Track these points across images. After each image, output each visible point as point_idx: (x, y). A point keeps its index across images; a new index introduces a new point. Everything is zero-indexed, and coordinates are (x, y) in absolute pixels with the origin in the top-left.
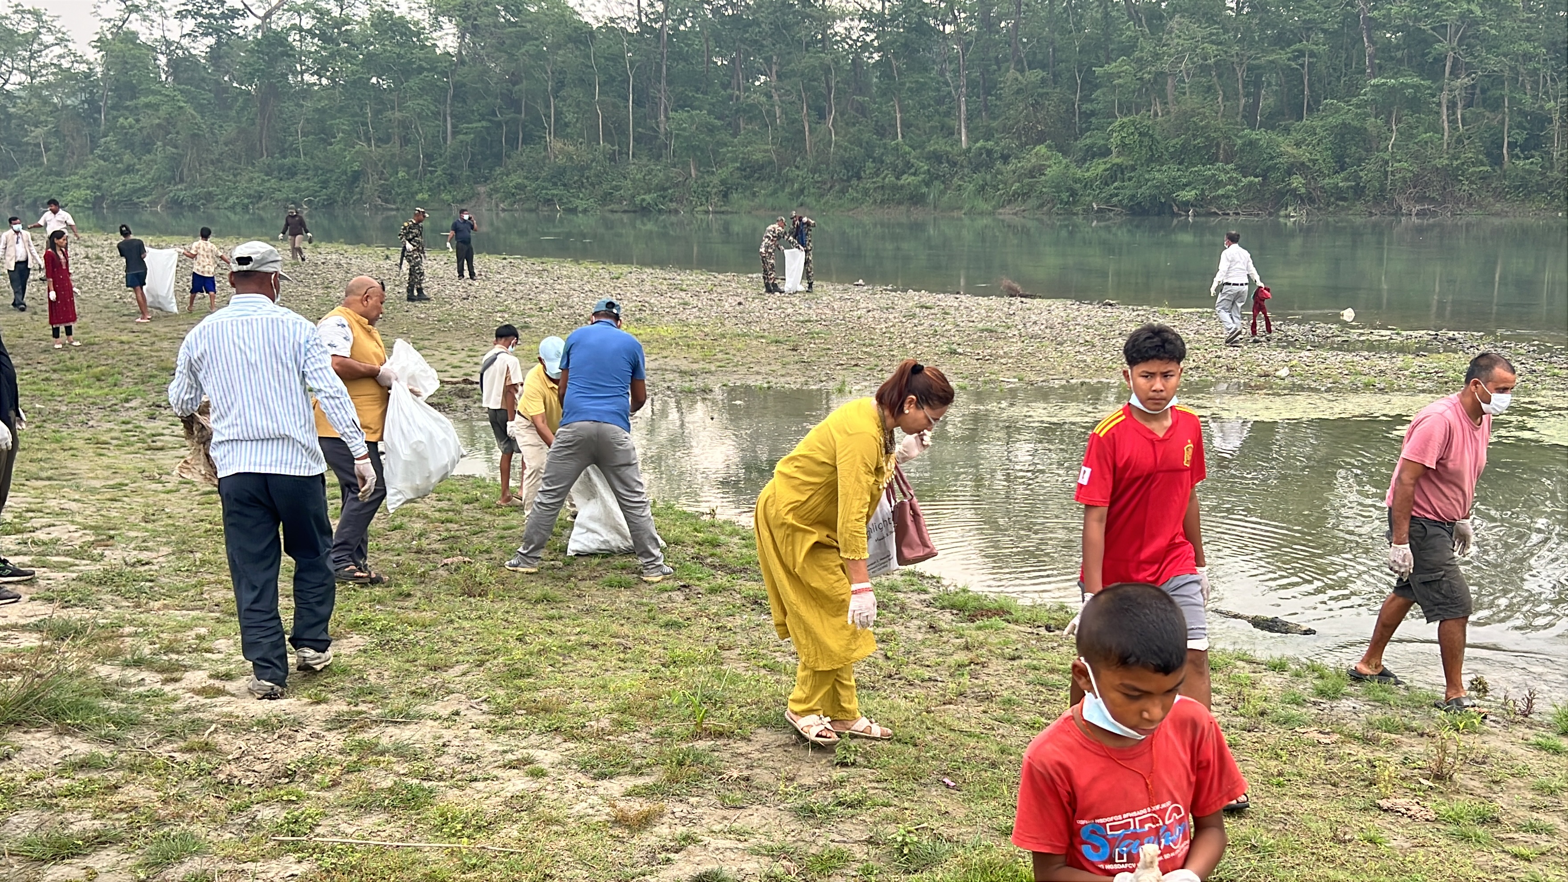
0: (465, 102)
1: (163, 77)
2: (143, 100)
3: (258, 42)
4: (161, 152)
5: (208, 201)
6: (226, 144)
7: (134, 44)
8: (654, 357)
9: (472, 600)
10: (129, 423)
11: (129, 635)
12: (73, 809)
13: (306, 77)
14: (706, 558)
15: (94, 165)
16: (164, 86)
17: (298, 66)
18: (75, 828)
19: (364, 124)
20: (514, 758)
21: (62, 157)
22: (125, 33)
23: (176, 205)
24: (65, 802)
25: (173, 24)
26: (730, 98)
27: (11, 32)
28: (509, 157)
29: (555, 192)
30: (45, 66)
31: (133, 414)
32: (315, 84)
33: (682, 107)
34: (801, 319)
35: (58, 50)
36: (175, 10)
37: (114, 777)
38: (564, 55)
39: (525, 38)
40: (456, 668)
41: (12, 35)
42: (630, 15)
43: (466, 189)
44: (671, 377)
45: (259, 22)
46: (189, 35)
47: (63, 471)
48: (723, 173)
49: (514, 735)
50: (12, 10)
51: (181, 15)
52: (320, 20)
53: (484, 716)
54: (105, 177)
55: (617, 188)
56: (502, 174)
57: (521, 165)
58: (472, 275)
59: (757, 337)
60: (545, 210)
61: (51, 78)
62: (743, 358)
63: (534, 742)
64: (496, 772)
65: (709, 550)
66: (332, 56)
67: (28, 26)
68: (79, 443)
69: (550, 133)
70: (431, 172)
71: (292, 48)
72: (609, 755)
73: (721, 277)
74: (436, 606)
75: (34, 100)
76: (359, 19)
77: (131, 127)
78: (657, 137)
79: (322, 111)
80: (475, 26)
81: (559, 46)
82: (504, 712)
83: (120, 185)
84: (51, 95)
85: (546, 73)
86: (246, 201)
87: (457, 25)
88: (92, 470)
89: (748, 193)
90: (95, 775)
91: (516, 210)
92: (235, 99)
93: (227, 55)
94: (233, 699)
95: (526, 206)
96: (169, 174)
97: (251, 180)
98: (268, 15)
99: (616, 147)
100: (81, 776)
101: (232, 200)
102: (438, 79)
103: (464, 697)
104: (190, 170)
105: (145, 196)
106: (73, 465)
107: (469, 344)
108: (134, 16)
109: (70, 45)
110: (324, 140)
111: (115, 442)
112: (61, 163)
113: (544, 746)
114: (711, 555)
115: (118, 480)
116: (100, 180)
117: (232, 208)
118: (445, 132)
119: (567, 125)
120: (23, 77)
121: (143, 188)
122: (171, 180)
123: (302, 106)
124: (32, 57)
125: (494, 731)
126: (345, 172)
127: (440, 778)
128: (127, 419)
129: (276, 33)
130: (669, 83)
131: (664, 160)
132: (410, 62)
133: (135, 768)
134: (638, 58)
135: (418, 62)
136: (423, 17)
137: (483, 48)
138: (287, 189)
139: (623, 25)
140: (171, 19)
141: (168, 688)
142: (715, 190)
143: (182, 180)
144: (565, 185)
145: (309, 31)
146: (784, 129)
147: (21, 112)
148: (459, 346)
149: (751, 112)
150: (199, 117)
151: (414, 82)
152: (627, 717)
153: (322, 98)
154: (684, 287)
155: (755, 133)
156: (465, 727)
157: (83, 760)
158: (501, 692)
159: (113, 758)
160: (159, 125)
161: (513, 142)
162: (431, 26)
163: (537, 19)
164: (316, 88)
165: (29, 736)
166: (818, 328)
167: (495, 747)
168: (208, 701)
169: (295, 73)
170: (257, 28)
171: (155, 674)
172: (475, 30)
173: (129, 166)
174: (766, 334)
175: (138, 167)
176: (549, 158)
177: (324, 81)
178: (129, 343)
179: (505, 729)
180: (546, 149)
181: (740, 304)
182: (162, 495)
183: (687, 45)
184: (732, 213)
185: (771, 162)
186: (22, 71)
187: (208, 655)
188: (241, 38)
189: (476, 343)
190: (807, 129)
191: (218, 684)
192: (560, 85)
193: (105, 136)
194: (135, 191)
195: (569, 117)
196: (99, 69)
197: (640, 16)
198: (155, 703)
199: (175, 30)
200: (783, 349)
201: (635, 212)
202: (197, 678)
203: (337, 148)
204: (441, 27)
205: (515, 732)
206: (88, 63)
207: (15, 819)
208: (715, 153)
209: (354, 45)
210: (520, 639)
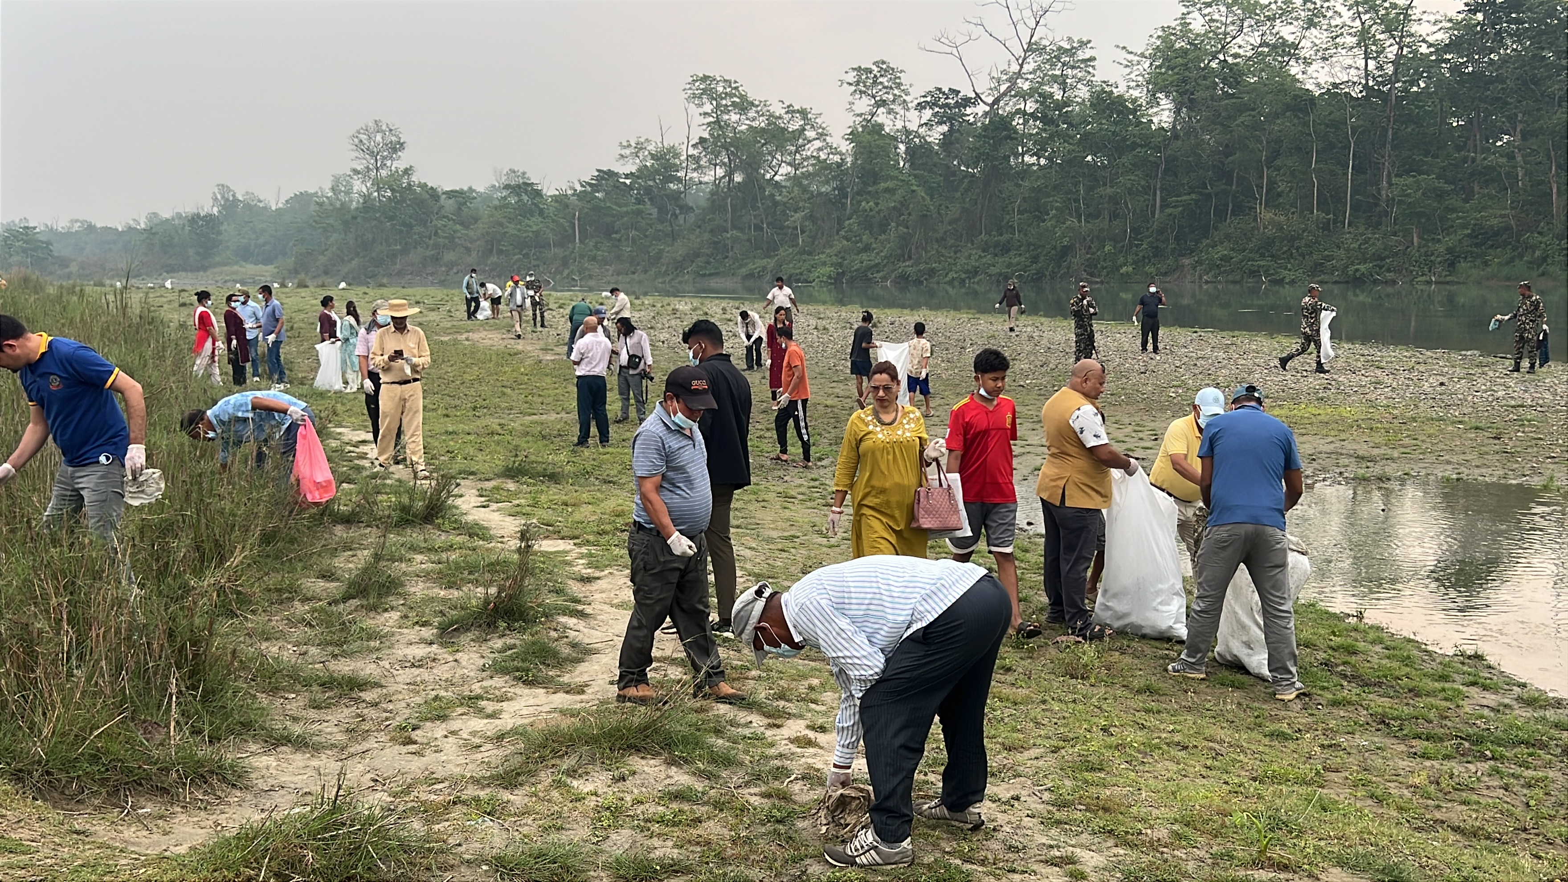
0: (1176, 176)
1: (902, 164)
2: (883, 185)
3: (985, 128)
4: (894, 232)
5: (930, 276)
6: (950, 223)
7: (880, 134)
8: (1330, 439)
9: (1074, 681)
10: (816, 480)
11: (754, 679)
12: (659, 835)
13: (1027, 158)
14: (1337, 665)
15: (840, 244)
16: (901, 172)
17: (1020, 148)
18: (658, 853)
19: (1077, 201)
20: (1058, 854)
21: (814, 238)
22: (873, 126)
23: (903, 281)
24: (656, 828)
25: (913, 115)
26: (1465, 160)
27: (784, 130)
28: (1216, 229)
29: (1262, 263)
30: (807, 158)
31: (822, 472)
32: (1033, 164)
33: (1408, 172)
34: (1513, 403)
35: (818, 144)
36: (916, 102)
37: (701, 810)
38: (1283, 123)
39: (1242, 109)
40: (1031, 751)
41: (783, 133)
42: (1355, 79)
43: (1170, 261)
44: (1346, 461)
45: (987, 108)
46: (926, 124)
47: (750, 521)
48: (1450, 240)
49: (1066, 831)
50: (784, 111)
51: (920, 107)
52: (1042, 103)
53: (1042, 806)
54: (847, 256)
55: (1329, 258)
56: (1208, 246)
57: (1228, 237)
58: (1156, 349)
59: (1454, 423)
60: (1250, 282)
61: (810, 168)
62: (1433, 444)
63: (1084, 841)
64: (1035, 867)
65: (1342, 657)
66: (1051, 136)
67: (796, 124)
68: (771, 496)
69: (1261, 204)
70: (1137, 246)
71: (1016, 131)
72: (1157, 869)
73: (1429, 353)
74: (1034, 685)
75: (796, 188)
76: (1080, 100)
77: (871, 210)
78: (1377, 205)
79: (1039, 190)
80: (1191, 101)
81: (1277, 116)
82: (1062, 805)
83: (859, 261)
84: (810, 184)
85: (1261, 142)
86: (963, 276)
87: (1173, 100)
88: (773, 521)
89: (1478, 262)
90: (686, 807)
91: (1220, 282)
92: (961, 182)
93: (957, 140)
94: (820, 751)
95: (1230, 278)
96: (899, 251)
97: (970, 256)
98: (996, 101)
99: (1331, 216)
100: (675, 806)
101: (950, 276)
102: (1151, 154)
103: (1029, 782)
104: (917, 248)
105: (878, 272)
106: (761, 516)
107: (1137, 419)
108: (881, 110)
109: (828, 139)
110: (1038, 218)
111: (801, 497)
112: (813, 243)
113: (1094, 848)
114: (1344, 663)
115: (792, 533)
116: (843, 258)
117: (951, 283)
118: (1154, 205)
119: (1279, 195)
120: (789, 169)
121: (877, 265)
122: (901, 258)
123: (1020, 185)
124: (797, 151)
125: (1050, 822)
126: (1054, 248)
127: (983, 862)
128: (817, 476)
129: (1002, 117)
130: (1394, 147)
131: (1384, 228)
132: (1124, 139)
133: (719, 806)
134: (1361, 123)
135: (1132, 139)
136: (1139, 94)
137: (1198, 121)
138: (1000, 265)
139: (1347, 90)
140: (912, 110)
141: (769, 733)
142: (1439, 259)
143: (910, 258)
144: (1272, 256)
145: (1032, 115)
146: (1525, 191)
147: (785, 200)
148: (1127, 421)
149: (1488, 176)
150: (928, 198)
151: (1127, 159)
152: (1189, 831)
153: (1038, 177)
154: (1383, 364)
155: (1491, 197)
156: (1020, 814)
157: (678, 791)
158: (1068, 783)
159: (703, 793)
160: (894, 208)
161: (1221, 214)
162: (1148, 103)
163: (1255, 89)
164: (1035, 168)
165: (644, 762)
166: (1531, 414)
167: (1044, 840)
168: (799, 750)
169: (1016, 155)
170: (986, 114)
171: (763, 718)
172: (1192, 105)
173: (867, 245)
174: (1466, 419)
175: (874, 246)
176: (1258, 229)
177: (1043, 162)
178: (832, 407)
179: (1058, 822)
180: (1255, 220)
181: (1442, 384)
182: (825, 549)
183: (1417, 107)
184: (1458, 283)
185: (1508, 228)
186: (789, 164)
187: (813, 706)
188: (971, 124)
189: (1145, 418)
190: (1555, 191)
191: (811, 735)
192: (1276, 154)
193: (849, 219)
194: (870, 268)
195: (1282, 187)
196: (849, 160)
197: (1367, 80)
198: (755, 746)
199: (914, 120)
200: (1481, 436)
201: (1347, 282)
202: (795, 728)
203: (1049, 224)
204: (1158, 104)
205: (1067, 827)
206: (841, 154)
207: (614, 837)
208: (1442, 219)
209: (1072, 126)
210: (1105, 730)
